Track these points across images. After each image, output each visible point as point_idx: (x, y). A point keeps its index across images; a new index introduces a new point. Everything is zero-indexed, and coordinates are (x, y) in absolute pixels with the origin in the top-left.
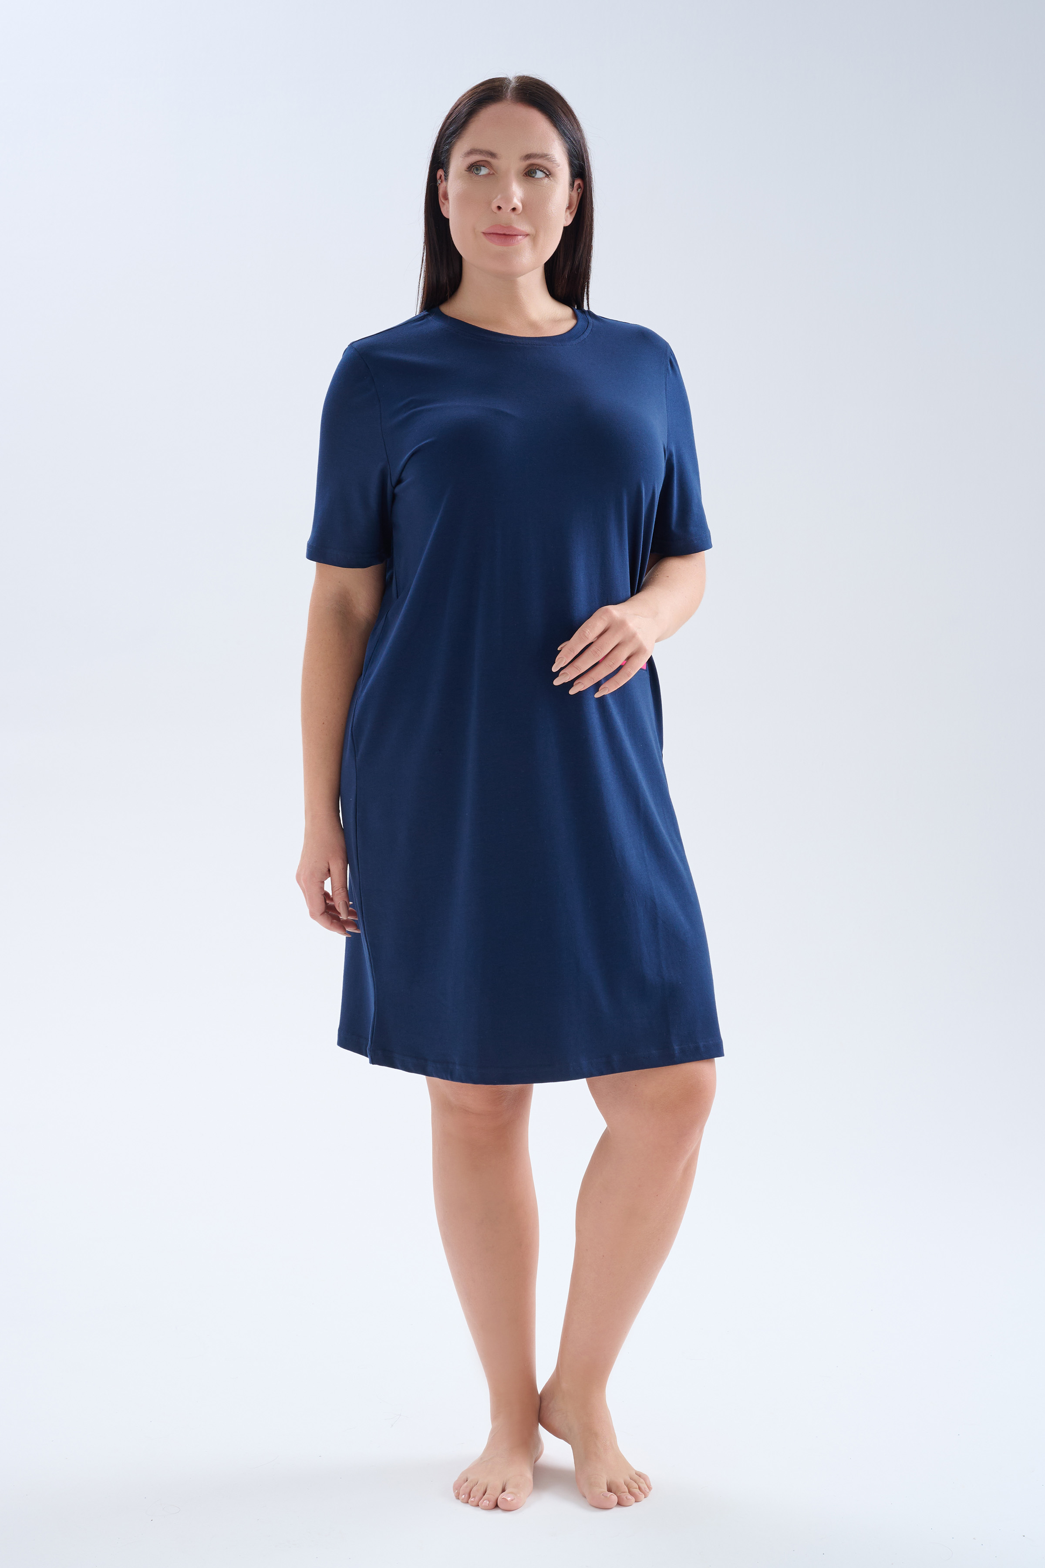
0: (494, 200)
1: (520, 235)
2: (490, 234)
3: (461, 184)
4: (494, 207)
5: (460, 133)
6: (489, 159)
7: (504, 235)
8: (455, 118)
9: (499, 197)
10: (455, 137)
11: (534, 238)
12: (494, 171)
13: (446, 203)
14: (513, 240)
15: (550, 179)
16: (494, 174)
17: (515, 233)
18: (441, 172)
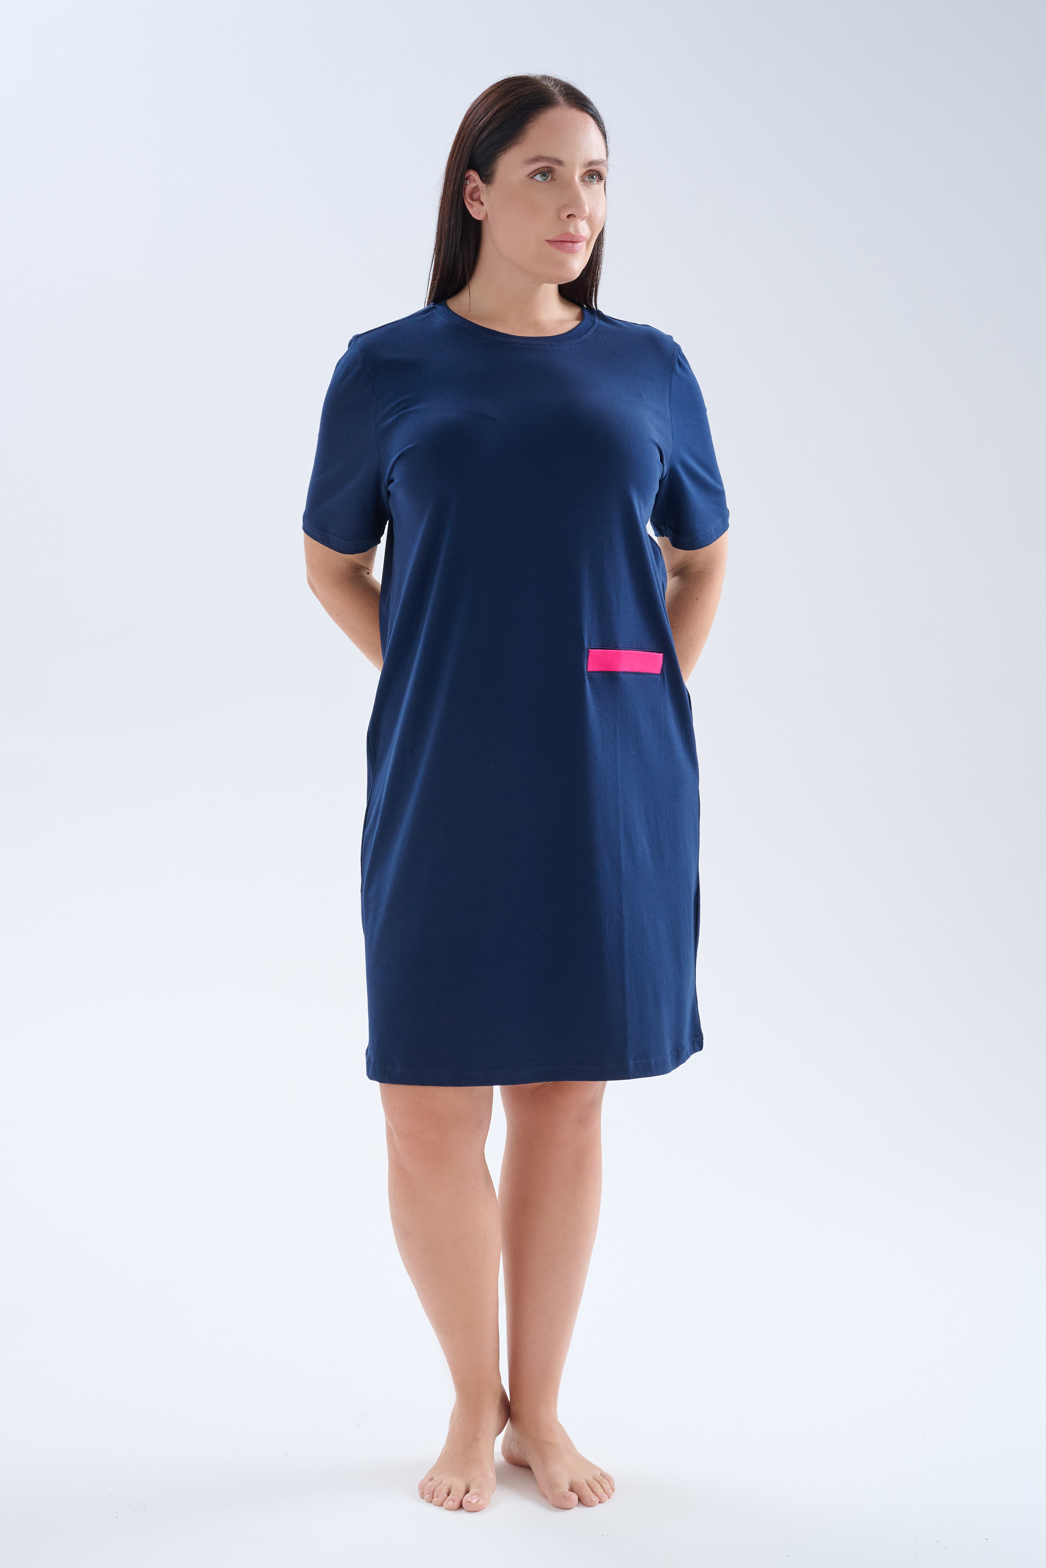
2: (556, 241)
4: (564, 215)
6: (553, 165)
11: (588, 242)
12: (557, 177)
13: (476, 204)
14: (576, 246)
15: (599, 184)
16: (556, 180)
17: (579, 239)
18: (471, 173)
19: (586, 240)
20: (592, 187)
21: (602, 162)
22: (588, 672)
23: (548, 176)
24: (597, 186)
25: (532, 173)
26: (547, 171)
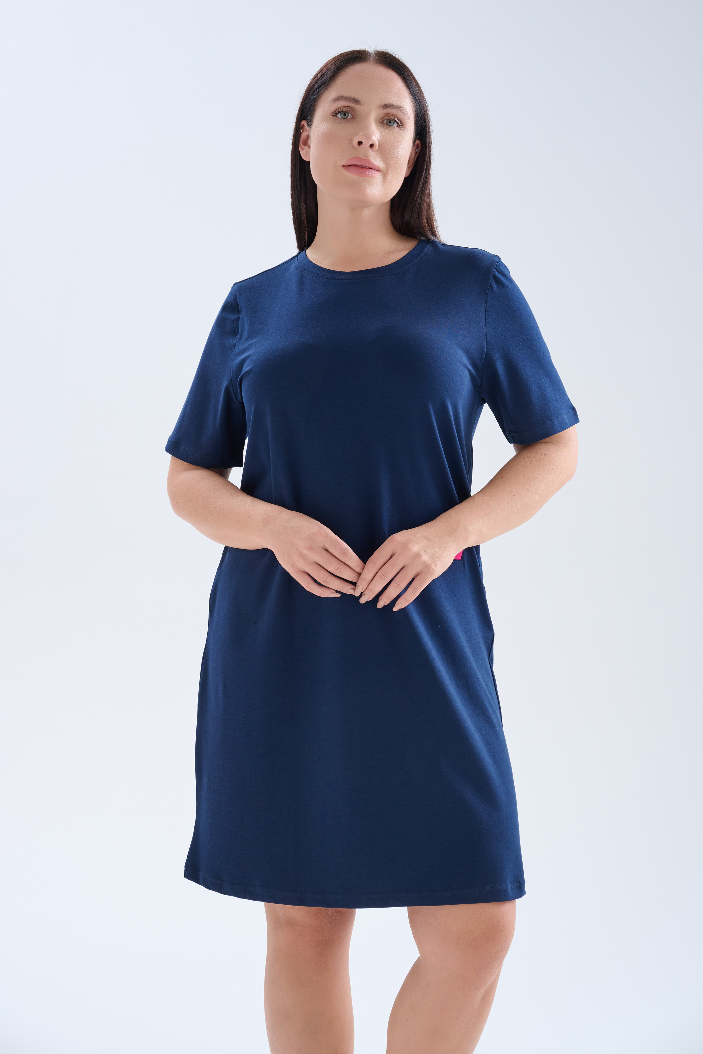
0: (355, 136)
1: (374, 170)
2: (349, 166)
3: (326, 125)
4: (355, 142)
5: (327, 85)
6: (353, 105)
7: (362, 166)
9: (361, 134)
11: (385, 175)
12: (356, 116)
13: (306, 148)
14: (368, 172)
15: (401, 129)
16: (355, 119)
17: (370, 166)
18: (304, 123)
19: (379, 171)
20: (390, 129)
21: (398, 108)
23: (348, 115)
24: (397, 129)
25: (335, 111)
26: (348, 111)
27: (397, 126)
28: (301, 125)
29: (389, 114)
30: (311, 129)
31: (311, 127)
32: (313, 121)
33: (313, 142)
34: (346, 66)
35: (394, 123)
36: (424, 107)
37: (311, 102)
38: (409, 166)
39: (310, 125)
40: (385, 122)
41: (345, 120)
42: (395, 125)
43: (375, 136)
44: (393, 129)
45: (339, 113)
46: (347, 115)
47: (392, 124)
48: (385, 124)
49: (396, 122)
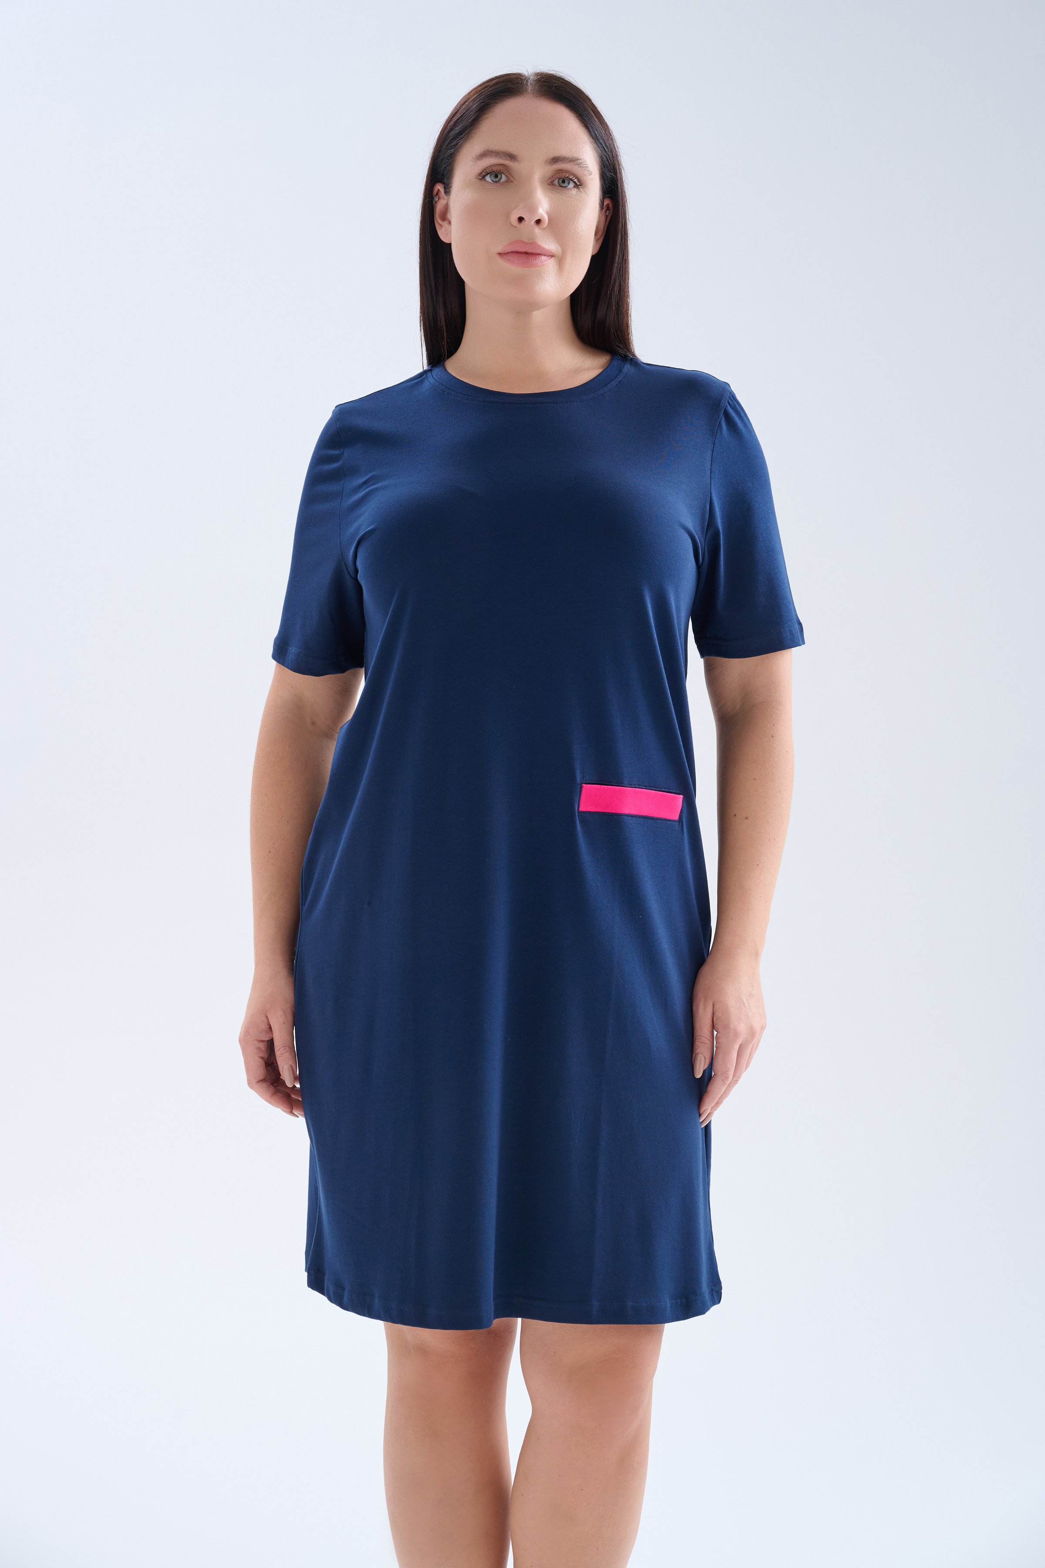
0: (513, 210)
1: (544, 255)
2: (508, 253)
3: (470, 194)
4: (514, 219)
5: (468, 133)
6: (507, 162)
7: (526, 253)
8: (461, 116)
9: (521, 206)
10: (462, 138)
11: (560, 261)
12: (513, 178)
13: (445, 224)
14: (536, 260)
15: (580, 190)
16: (512, 182)
17: (538, 251)
18: (439, 187)
19: (552, 256)
20: (565, 192)
21: (574, 160)
22: (579, 812)
23: (501, 177)
24: (574, 191)
25: (482, 172)
26: (500, 170)
27: (574, 187)
28: (435, 193)
29: (560, 171)
30: (449, 198)
31: (449, 195)
32: (451, 186)
33: (455, 214)
34: (492, 103)
35: (569, 183)
36: (612, 151)
37: (447, 159)
38: (598, 237)
39: (447, 191)
40: (556, 182)
41: (498, 184)
42: (572, 185)
43: (542, 208)
44: (568, 192)
45: (487, 175)
46: (499, 176)
47: (566, 184)
48: (555, 185)
49: (572, 180)
